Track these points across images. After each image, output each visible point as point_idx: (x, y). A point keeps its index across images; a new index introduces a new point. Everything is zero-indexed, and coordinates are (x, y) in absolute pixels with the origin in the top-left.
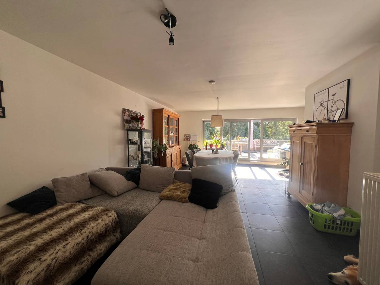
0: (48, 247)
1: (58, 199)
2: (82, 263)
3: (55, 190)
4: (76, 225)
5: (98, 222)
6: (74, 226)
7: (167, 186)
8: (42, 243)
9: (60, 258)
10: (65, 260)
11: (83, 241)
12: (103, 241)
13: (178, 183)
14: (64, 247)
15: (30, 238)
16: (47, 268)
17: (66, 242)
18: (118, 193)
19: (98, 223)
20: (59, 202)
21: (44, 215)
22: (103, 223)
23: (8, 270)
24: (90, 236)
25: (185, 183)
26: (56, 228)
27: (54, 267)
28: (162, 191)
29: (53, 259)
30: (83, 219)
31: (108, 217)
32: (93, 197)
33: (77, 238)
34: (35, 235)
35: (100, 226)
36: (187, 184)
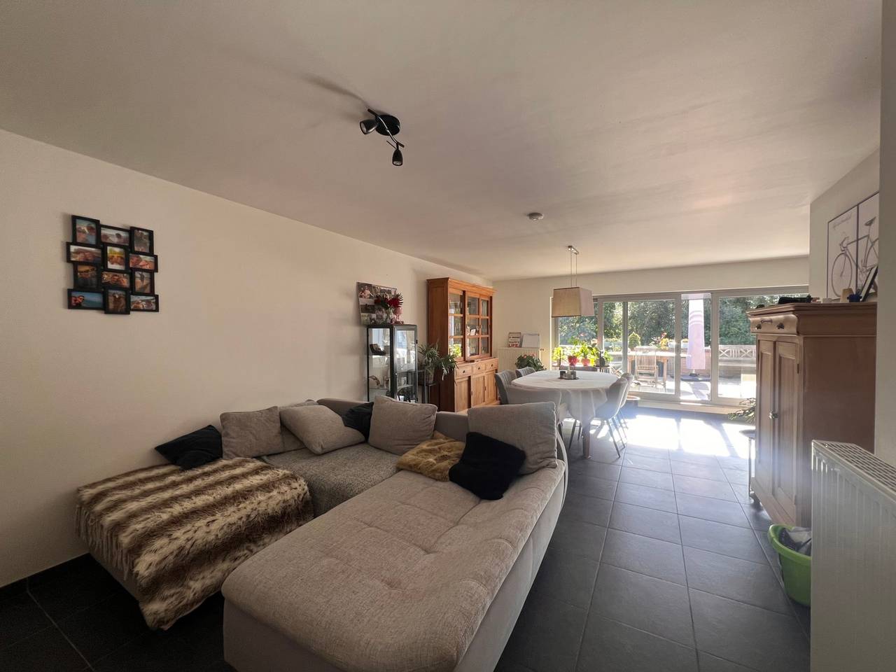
0: (184, 521)
1: (225, 449)
2: (236, 559)
3: (223, 433)
4: (235, 494)
5: (271, 494)
6: (231, 496)
7: (418, 445)
8: (180, 513)
9: (199, 542)
10: (207, 546)
11: (240, 523)
12: (277, 530)
13: (442, 440)
14: (208, 525)
15: (166, 504)
16: (177, 551)
17: (212, 518)
18: (322, 447)
19: (271, 497)
20: (228, 455)
21: (199, 471)
22: (280, 498)
23: (130, 543)
24: (252, 516)
25: (457, 440)
26: (205, 494)
27: (188, 552)
28: (406, 452)
29: (188, 540)
30: (249, 485)
31: (291, 489)
32: (280, 453)
33: (230, 515)
34: (175, 499)
35: (272, 503)
36: (458, 444)
